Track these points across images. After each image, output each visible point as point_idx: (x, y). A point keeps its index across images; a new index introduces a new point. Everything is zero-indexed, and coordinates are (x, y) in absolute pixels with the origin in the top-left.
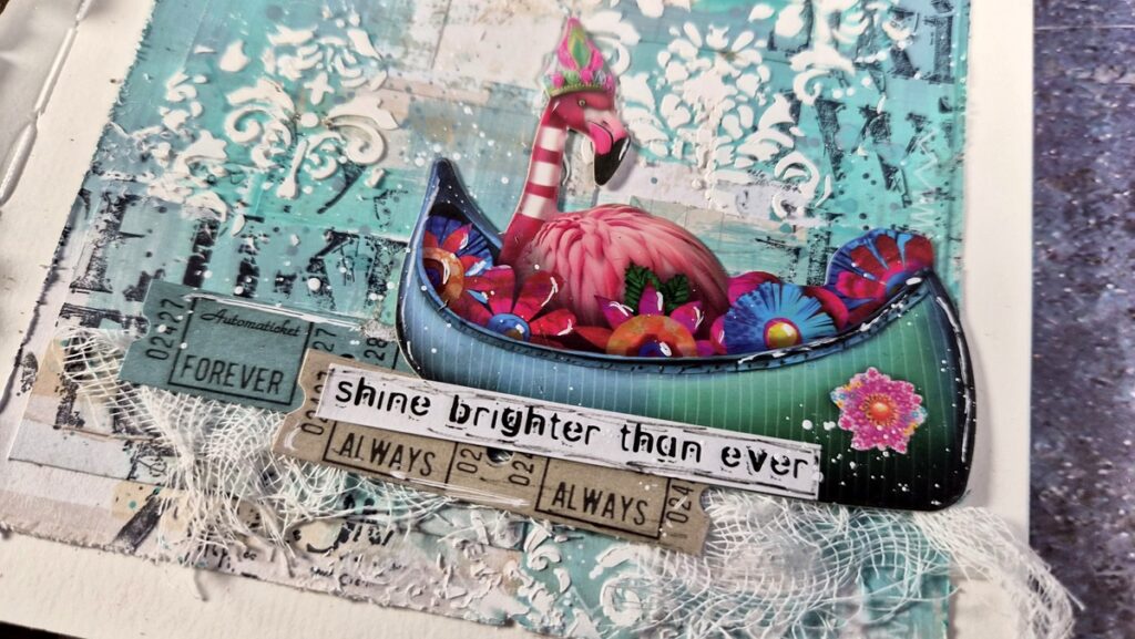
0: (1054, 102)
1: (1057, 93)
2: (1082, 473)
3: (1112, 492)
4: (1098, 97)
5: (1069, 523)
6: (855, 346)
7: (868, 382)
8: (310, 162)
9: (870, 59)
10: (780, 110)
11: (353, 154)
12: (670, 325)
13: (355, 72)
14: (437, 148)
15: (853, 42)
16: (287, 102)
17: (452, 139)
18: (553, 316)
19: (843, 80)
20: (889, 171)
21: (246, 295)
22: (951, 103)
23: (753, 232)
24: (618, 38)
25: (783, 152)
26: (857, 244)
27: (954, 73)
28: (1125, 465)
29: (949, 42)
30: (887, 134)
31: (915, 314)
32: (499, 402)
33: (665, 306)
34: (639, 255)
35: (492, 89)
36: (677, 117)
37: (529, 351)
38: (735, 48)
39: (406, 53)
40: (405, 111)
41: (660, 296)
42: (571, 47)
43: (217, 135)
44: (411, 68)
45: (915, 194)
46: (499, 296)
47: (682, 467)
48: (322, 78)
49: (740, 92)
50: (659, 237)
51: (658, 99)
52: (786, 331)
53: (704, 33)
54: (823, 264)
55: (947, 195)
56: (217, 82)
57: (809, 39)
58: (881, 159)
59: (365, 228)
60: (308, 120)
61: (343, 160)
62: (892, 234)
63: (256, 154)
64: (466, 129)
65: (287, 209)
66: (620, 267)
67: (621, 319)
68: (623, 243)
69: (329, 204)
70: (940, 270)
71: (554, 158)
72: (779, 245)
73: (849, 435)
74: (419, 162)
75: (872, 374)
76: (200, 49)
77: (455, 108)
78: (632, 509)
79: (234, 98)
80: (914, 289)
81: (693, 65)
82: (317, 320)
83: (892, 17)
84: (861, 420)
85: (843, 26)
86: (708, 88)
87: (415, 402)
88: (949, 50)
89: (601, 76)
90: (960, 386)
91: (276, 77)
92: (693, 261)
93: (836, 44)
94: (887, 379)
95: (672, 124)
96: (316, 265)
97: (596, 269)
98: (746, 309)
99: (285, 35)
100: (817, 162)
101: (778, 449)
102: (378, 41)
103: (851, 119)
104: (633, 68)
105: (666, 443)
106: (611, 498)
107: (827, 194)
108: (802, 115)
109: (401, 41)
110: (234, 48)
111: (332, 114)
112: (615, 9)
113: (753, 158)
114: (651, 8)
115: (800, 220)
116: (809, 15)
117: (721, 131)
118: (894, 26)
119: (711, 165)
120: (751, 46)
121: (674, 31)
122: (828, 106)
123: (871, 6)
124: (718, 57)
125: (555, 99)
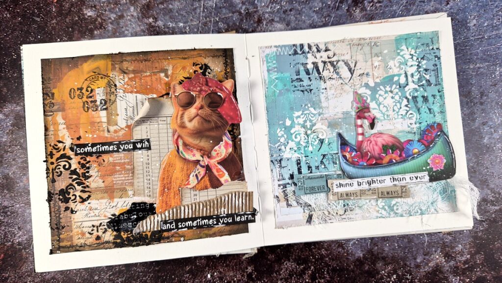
0: (461, 76)
1: (461, 73)
2: (476, 160)
3: (482, 162)
4: (471, 72)
5: (474, 170)
6: (430, 150)
7: (434, 157)
8: (313, 141)
9: (421, 84)
10: (405, 102)
11: (321, 137)
12: (394, 155)
13: (314, 118)
14: (337, 130)
15: (417, 80)
16: (303, 130)
17: (339, 127)
18: (371, 160)
19: (416, 90)
20: (430, 110)
21: (311, 172)
22: (440, 90)
23: (405, 131)
24: (366, 94)
25: (408, 111)
26: (426, 128)
27: (440, 82)
28: (484, 156)
29: (438, 74)
30: (428, 101)
31: (440, 140)
32: (366, 180)
34: (384, 143)
35: (343, 113)
36: (384, 110)
37: (368, 168)
38: (392, 90)
39: (323, 110)
40: (327, 124)
41: (390, 150)
42: (357, 99)
43: (293, 141)
44: (325, 114)
45: (436, 113)
46: (359, 158)
47: (403, 183)
48: (308, 121)
49: (396, 100)
50: (387, 138)
51: (379, 106)
52: (416, 151)
53: (385, 87)
54: (421, 134)
55: (443, 112)
56: (288, 129)
57: (407, 82)
58: (428, 107)
59: (328, 152)
60: (309, 132)
61: (319, 139)
62: (433, 124)
63: (302, 143)
64: (341, 125)
65: (312, 152)
66: (381, 146)
67: (384, 157)
68: (380, 141)
69: (319, 149)
70: (444, 130)
71: (361, 126)
72: (411, 133)
73: (432, 168)
74: (334, 135)
75: (434, 155)
76: (280, 122)
77: (337, 120)
78: (396, 193)
79: (292, 131)
80: (439, 135)
81: (384, 97)
82: (327, 173)
83: (424, 72)
84: (434, 165)
85: (414, 77)
86: (389, 101)
87: (350, 184)
88: (438, 77)
89: (366, 104)
90: (452, 153)
91: (299, 124)
92: (396, 142)
93: (413, 82)
94: (437, 155)
95: (383, 111)
96: (322, 162)
98: (408, 148)
99: (297, 114)
100: (415, 112)
101: (420, 174)
102: (316, 109)
103: (420, 99)
104: (372, 100)
105: (399, 179)
106: (392, 192)
107: (418, 118)
108: (410, 102)
109: (321, 108)
110: (287, 120)
111: (313, 129)
112: (364, 86)
113: (402, 115)
114: (372, 84)
115: (414, 126)
116: (406, 76)
117: (394, 110)
118: (425, 74)
119: (394, 119)
120: (396, 88)
121: (378, 89)
122: (415, 98)
123: (419, 70)
124: (389, 93)
125: (357, 112)
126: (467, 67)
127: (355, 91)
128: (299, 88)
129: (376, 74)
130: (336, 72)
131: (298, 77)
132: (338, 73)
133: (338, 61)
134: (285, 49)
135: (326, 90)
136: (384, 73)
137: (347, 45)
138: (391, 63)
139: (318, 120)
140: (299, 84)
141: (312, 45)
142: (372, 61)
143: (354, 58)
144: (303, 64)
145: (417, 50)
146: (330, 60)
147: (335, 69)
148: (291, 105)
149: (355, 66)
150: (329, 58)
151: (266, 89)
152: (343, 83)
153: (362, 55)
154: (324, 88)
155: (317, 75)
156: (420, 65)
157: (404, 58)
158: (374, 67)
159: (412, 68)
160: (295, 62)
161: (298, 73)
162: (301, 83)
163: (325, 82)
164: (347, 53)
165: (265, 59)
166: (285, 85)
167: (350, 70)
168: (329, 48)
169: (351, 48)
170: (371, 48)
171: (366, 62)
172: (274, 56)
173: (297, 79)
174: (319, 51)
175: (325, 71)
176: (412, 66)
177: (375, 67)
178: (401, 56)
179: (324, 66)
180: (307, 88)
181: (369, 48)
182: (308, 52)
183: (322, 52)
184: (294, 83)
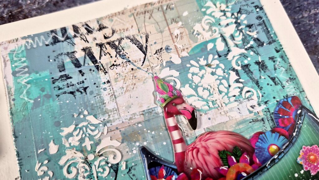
4: (308, 22)
6: (295, 141)
7: (304, 151)
8: (100, 172)
9: (249, 46)
10: (233, 76)
11: (112, 161)
12: (241, 165)
13: (97, 131)
14: (138, 144)
15: (241, 42)
16: (80, 155)
17: (140, 138)
19: (245, 56)
20: (273, 79)
22: (278, 49)
23: (247, 121)
24: (172, 76)
25: (242, 89)
26: (278, 108)
27: (274, 39)
29: (267, 29)
30: (266, 67)
31: (305, 122)
33: (236, 160)
34: (219, 147)
35: (143, 113)
36: (205, 94)
38: (209, 62)
39: (109, 116)
40: (120, 136)
41: (233, 157)
42: (160, 87)
44: (114, 121)
45: (284, 83)
48: (87, 139)
49: (219, 76)
50: (222, 137)
51: (196, 90)
52: (274, 148)
53: (198, 62)
54: (272, 120)
55: (293, 79)
56: (53, 160)
57: (228, 48)
58: (269, 76)
60: (91, 157)
61: (110, 165)
62: (285, 100)
64: (143, 133)
66: (216, 154)
67: (226, 172)
70: (304, 104)
71: (176, 128)
72: (257, 121)
73: (309, 171)
74: (135, 152)
75: (304, 148)
76: (39, 151)
77: (135, 126)
79: (62, 162)
80: (301, 115)
81: (200, 75)
83: (248, 29)
84: (310, 165)
85: (236, 38)
86: (209, 80)
88: (269, 32)
89: (175, 92)
91: (72, 147)
92: (236, 140)
93: (237, 45)
94: (309, 147)
95: (205, 97)
97: (209, 159)
98: (260, 148)
99: (67, 131)
100: (252, 87)
102: (98, 116)
103: (254, 68)
107: (261, 96)
108: (240, 74)
109: (105, 112)
110: (51, 144)
111: (97, 151)
112: (166, 67)
113: (235, 96)
114: (177, 61)
115: (258, 109)
116: (224, 40)
117: (220, 92)
118: (250, 31)
119: (224, 105)
120: (213, 59)
121: (188, 65)
122: (246, 67)
123: (240, 28)
124: (206, 68)
125: (165, 107)
126: (300, 16)
127: (155, 75)
128: (66, 89)
129: (179, 46)
130: (120, 55)
131: (63, 73)
132: (123, 57)
133: (120, 40)
134: (39, 39)
135: (109, 84)
136: (191, 42)
137: (130, 16)
138: (197, 27)
139: (102, 133)
140: (65, 83)
141: (79, 26)
142: (169, 29)
143: (143, 30)
144: (68, 54)
145: (229, 4)
146: (108, 40)
147: (118, 50)
148: (55, 118)
149: (147, 41)
150: (106, 38)
151: (12, 102)
152: (134, 68)
153: (153, 25)
154: (106, 81)
155: (93, 64)
156: (239, 21)
157: (214, 17)
158: (174, 37)
159: (228, 27)
160: (55, 54)
161: (62, 68)
162: (69, 81)
163: (106, 72)
164: (132, 26)
165: (8, 58)
166: (43, 90)
167: (141, 48)
168: (105, 25)
169: (135, 19)
170: (164, 14)
171: (161, 32)
172: (23, 51)
173: (61, 76)
174: (89, 31)
175: (103, 57)
176: (228, 25)
177: (177, 37)
178: (208, 15)
179: (101, 50)
180: (78, 86)
181: (161, 14)
182: (75, 36)
183: (94, 32)
184: (57, 84)
